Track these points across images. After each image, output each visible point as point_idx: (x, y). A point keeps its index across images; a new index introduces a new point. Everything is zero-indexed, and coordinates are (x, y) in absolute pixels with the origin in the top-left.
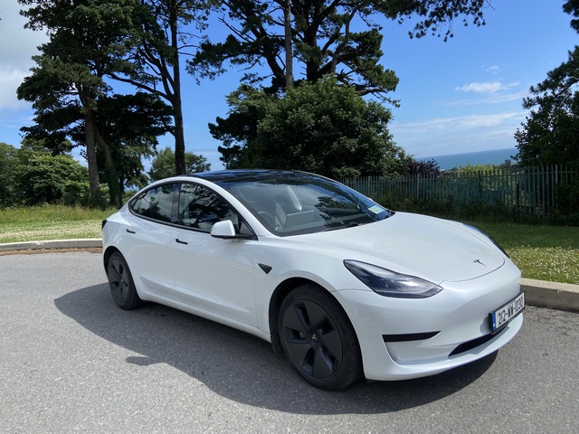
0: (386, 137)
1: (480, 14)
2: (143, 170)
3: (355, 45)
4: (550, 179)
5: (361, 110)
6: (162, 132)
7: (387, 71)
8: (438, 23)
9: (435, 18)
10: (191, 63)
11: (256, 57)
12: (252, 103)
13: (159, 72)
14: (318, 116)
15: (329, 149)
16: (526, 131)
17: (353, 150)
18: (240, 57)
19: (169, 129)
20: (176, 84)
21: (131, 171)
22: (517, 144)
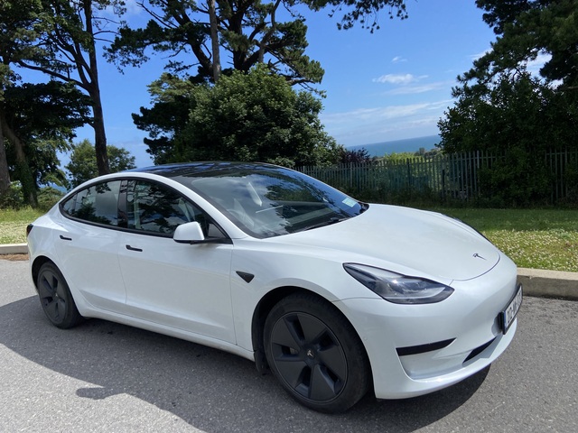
0: (317, 127)
1: (403, 7)
2: (60, 165)
3: (280, 35)
4: (472, 165)
5: (293, 100)
6: (80, 123)
7: (313, 62)
9: (361, 9)
10: (109, 50)
11: (180, 44)
12: (176, 92)
13: (74, 59)
14: (250, 106)
15: (263, 140)
16: (448, 120)
17: (287, 140)
18: (163, 43)
19: (88, 121)
20: (93, 72)
21: (45, 166)
22: (440, 132)
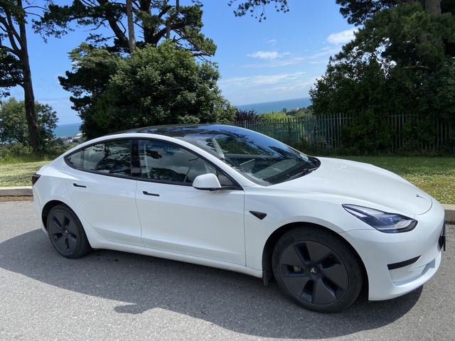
0: (215, 92)
1: (286, 3)
4: (336, 123)
5: (197, 69)
7: (207, 39)
8: (255, 5)
9: (253, 2)
10: (37, 23)
11: (100, 20)
12: (94, 59)
13: (5, 29)
14: (163, 73)
15: (174, 101)
17: (193, 102)
18: (86, 19)
19: (19, 81)
20: (23, 40)
22: (311, 98)
